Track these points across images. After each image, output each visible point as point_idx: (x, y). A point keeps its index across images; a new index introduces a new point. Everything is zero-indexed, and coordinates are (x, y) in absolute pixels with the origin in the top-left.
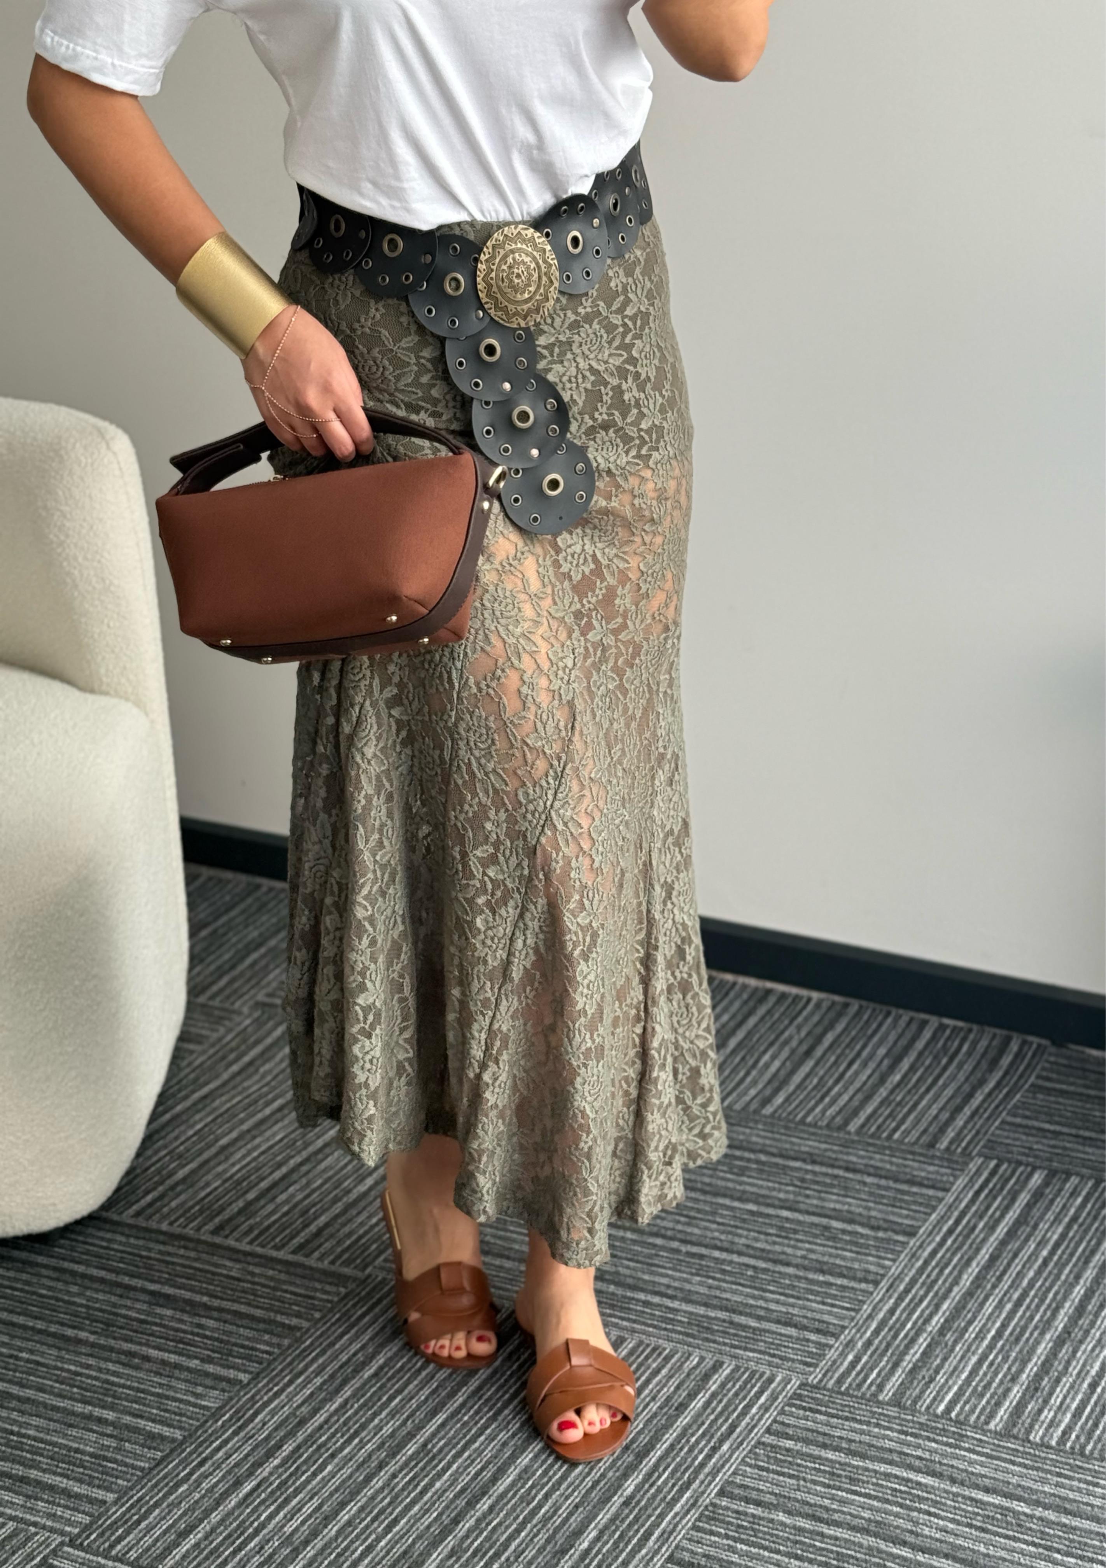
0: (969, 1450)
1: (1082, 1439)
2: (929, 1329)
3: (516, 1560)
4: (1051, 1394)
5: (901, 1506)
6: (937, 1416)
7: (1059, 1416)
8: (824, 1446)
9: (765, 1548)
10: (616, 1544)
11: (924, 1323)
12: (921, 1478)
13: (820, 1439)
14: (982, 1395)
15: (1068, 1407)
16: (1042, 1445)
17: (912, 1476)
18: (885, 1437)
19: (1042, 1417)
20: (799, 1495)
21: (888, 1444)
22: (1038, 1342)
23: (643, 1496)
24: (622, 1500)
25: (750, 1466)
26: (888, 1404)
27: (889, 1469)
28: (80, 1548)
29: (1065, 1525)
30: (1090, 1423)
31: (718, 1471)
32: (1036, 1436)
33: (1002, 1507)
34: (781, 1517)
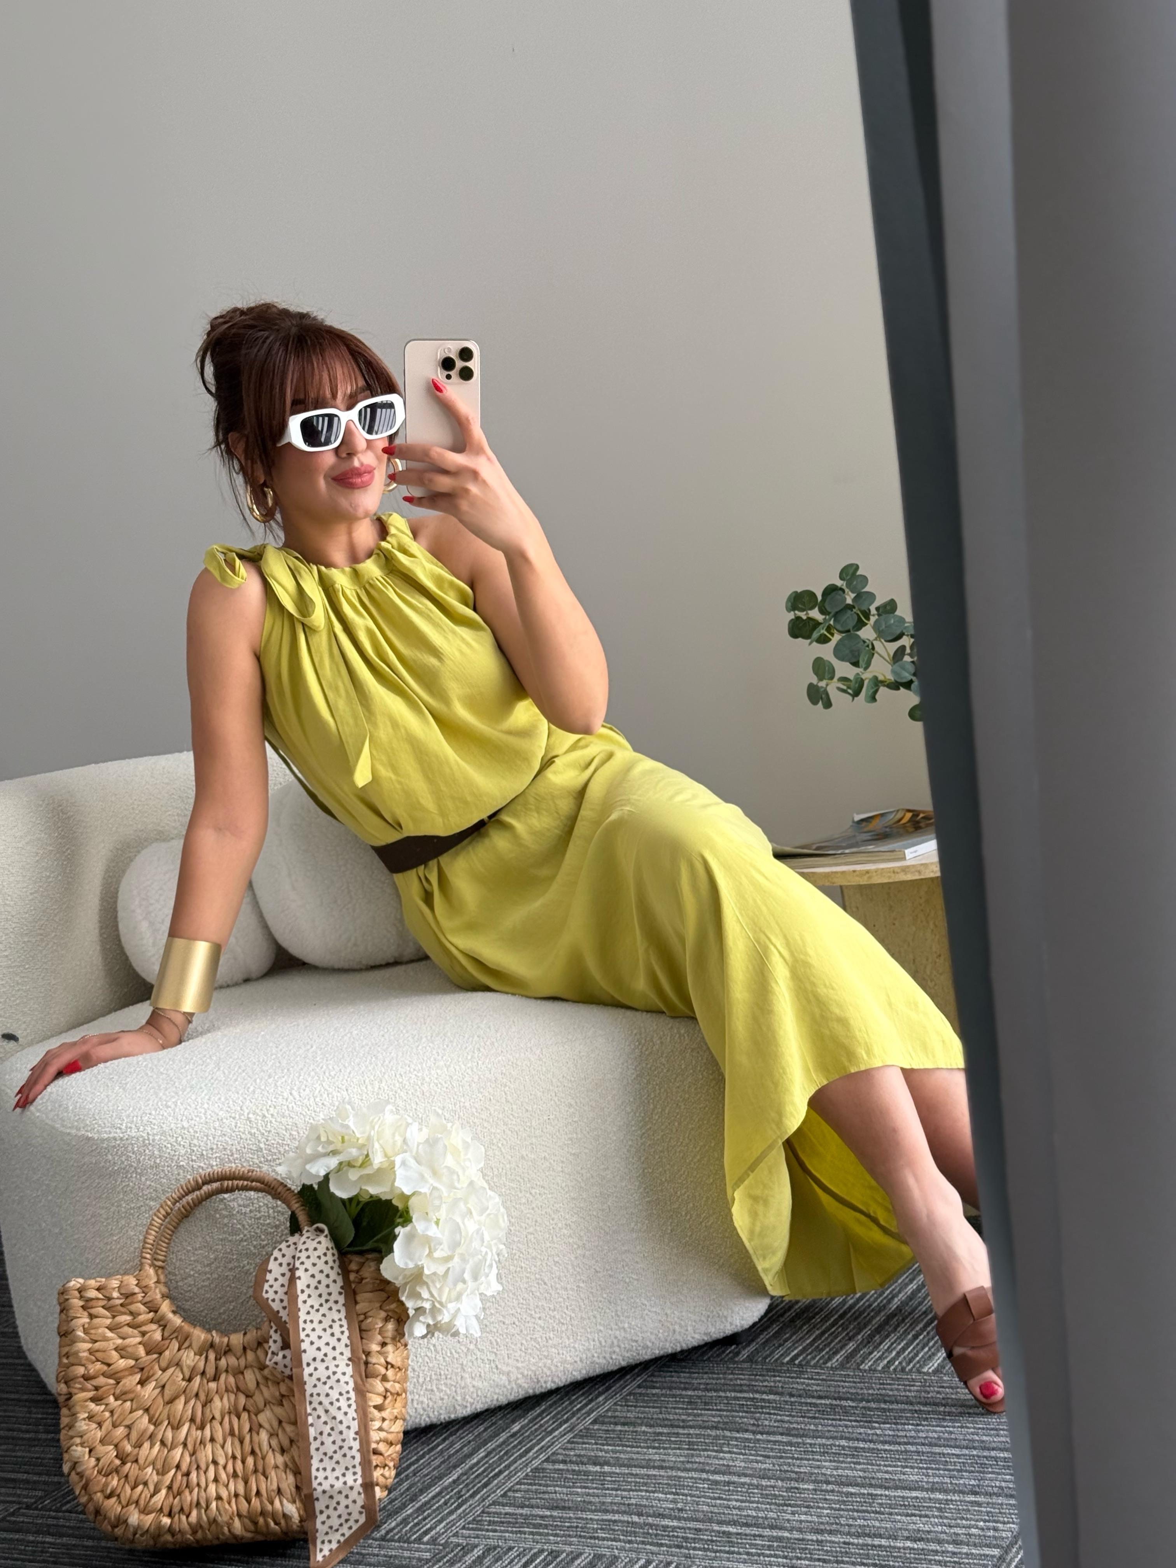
0: (808, 1379)
1: (904, 1364)
2: (782, 1319)
3: (415, 1475)
4: (881, 1343)
5: (747, 1412)
6: (783, 1363)
7: (886, 1354)
8: (686, 1389)
9: (627, 1446)
10: (501, 1458)
11: (778, 1317)
12: (765, 1397)
13: (682, 1386)
14: (822, 1350)
15: (895, 1348)
16: (870, 1370)
17: (757, 1396)
18: (736, 1379)
19: (872, 1356)
20: (660, 1416)
21: (739, 1382)
22: (873, 1318)
23: (527, 1431)
24: (509, 1434)
25: (621, 1406)
26: (743, 1361)
27: (739, 1395)
28: (36, 1509)
29: (883, 1409)
30: (912, 1354)
31: (593, 1412)
32: (865, 1366)
33: (831, 1405)
34: (644, 1428)
